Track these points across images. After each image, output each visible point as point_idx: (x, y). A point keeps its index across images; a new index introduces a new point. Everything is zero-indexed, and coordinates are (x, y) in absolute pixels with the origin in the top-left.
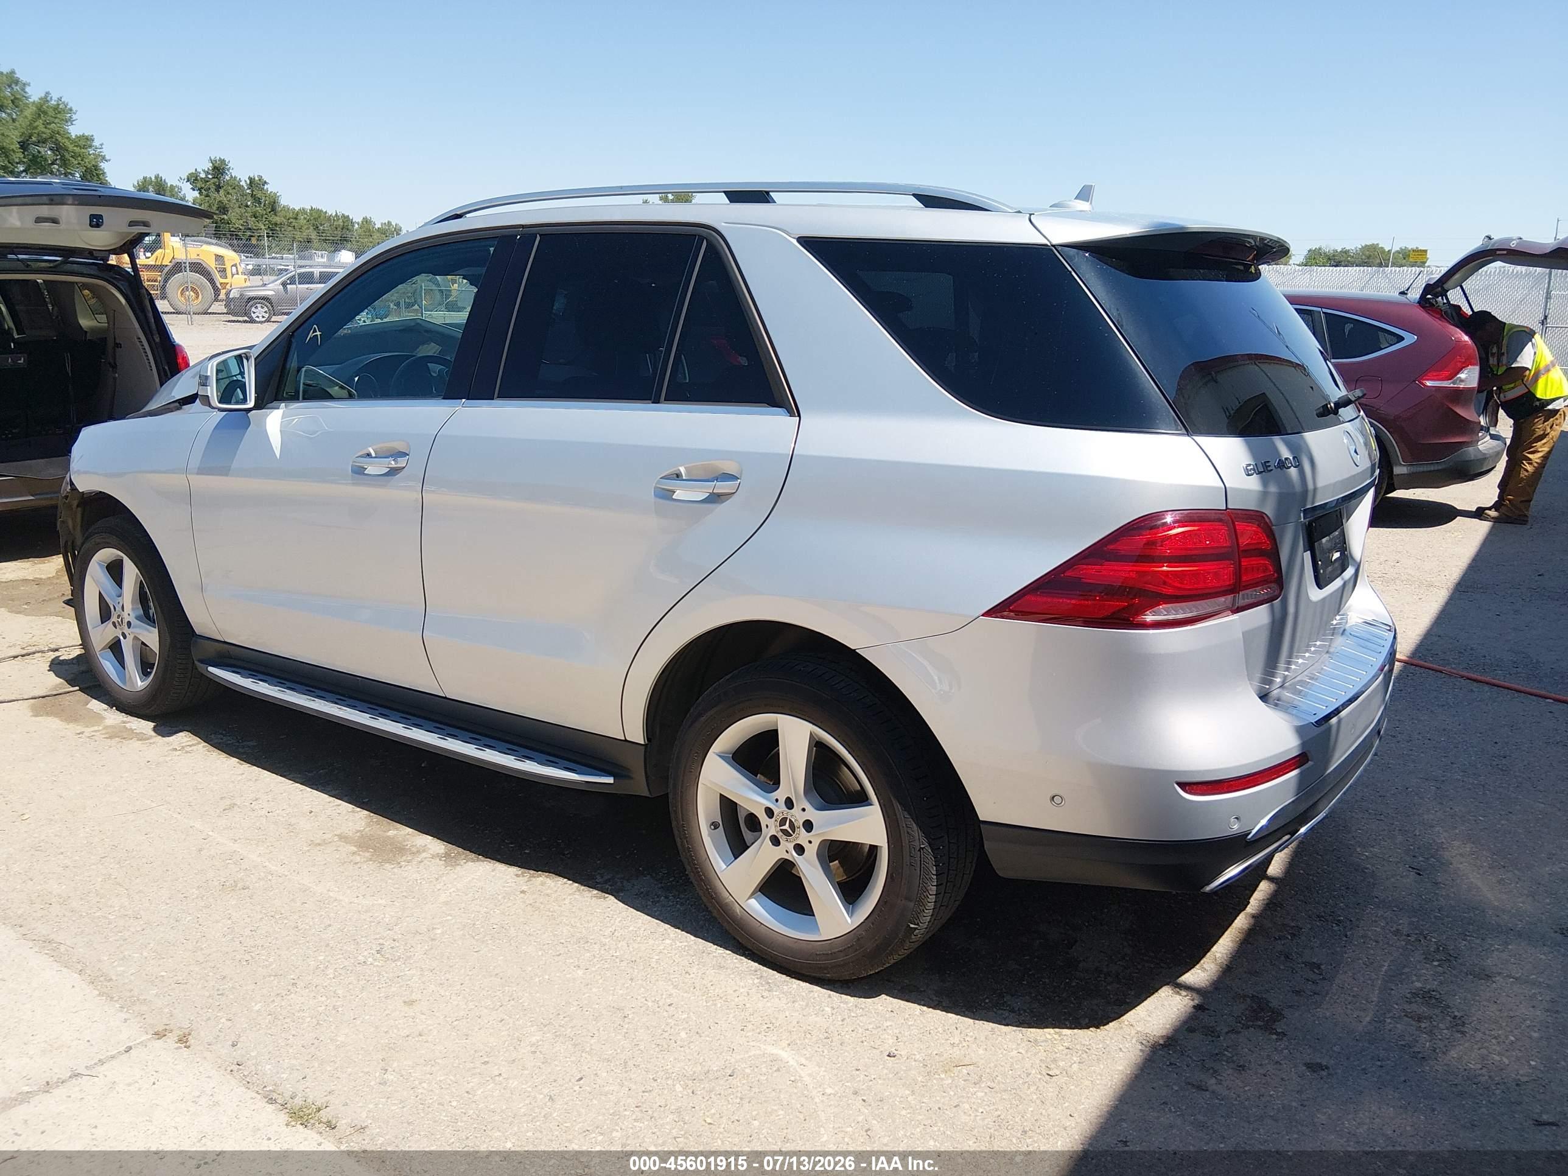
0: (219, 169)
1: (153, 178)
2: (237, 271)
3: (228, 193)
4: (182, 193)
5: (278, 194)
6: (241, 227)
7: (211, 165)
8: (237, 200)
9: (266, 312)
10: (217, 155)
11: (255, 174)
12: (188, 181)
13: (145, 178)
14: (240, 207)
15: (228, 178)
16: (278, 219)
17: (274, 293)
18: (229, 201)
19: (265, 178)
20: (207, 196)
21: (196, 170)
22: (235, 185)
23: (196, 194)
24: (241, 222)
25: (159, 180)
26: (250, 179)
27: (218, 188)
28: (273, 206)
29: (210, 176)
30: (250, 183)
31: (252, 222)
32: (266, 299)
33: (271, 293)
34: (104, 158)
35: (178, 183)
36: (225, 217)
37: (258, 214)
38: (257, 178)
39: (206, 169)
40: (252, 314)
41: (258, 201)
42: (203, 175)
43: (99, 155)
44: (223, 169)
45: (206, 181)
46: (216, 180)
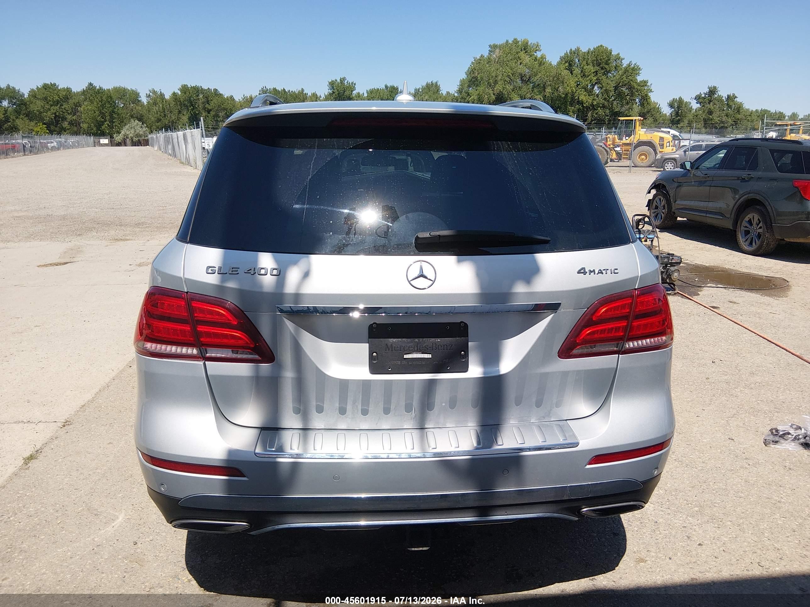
0: (712, 91)
1: (678, 99)
2: (669, 145)
3: (715, 104)
4: (691, 105)
5: (743, 103)
6: (718, 122)
7: (708, 90)
8: (719, 107)
9: (672, 166)
10: (712, 84)
11: (730, 93)
12: (695, 99)
13: (674, 99)
14: (720, 111)
15: (716, 96)
16: (739, 116)
17: (679, 156)
18: (715, 108)
19: (736, 95)
20: (703, 106)
21: (700, 93)
22: (720, 99)
23: (698, 105)
24: (719, 119)
25: (680, 99)
26: (728, 96)
27: (710, 101)
28: (739, 109)
29: (707, 96)
30: (728, 98)
31: (724, 119)
32: (674, 159)
33: (677, 156)
34: (651, 91)
35: (690, 101)
36: (711, 116)
37: (728, 114)
38: (732, 95)
39: (706, 92)
40: (665, 167)
41: (729, 106)
42: (703, 96)
43: (649, 89)
44: (714, 91)
45: (704, 98)
46: (710, 97)
